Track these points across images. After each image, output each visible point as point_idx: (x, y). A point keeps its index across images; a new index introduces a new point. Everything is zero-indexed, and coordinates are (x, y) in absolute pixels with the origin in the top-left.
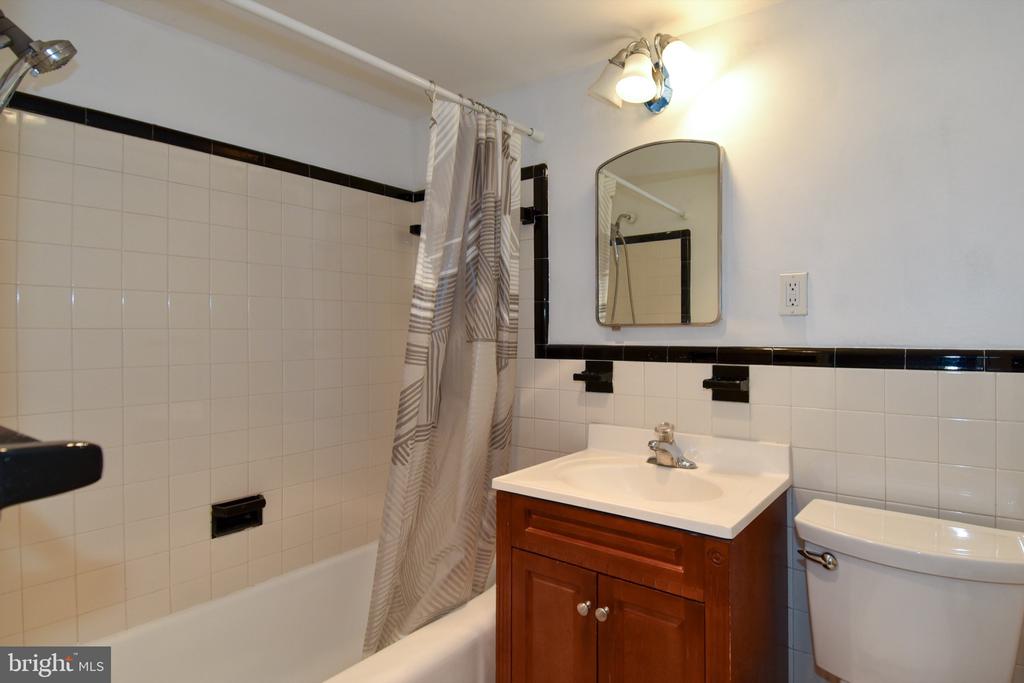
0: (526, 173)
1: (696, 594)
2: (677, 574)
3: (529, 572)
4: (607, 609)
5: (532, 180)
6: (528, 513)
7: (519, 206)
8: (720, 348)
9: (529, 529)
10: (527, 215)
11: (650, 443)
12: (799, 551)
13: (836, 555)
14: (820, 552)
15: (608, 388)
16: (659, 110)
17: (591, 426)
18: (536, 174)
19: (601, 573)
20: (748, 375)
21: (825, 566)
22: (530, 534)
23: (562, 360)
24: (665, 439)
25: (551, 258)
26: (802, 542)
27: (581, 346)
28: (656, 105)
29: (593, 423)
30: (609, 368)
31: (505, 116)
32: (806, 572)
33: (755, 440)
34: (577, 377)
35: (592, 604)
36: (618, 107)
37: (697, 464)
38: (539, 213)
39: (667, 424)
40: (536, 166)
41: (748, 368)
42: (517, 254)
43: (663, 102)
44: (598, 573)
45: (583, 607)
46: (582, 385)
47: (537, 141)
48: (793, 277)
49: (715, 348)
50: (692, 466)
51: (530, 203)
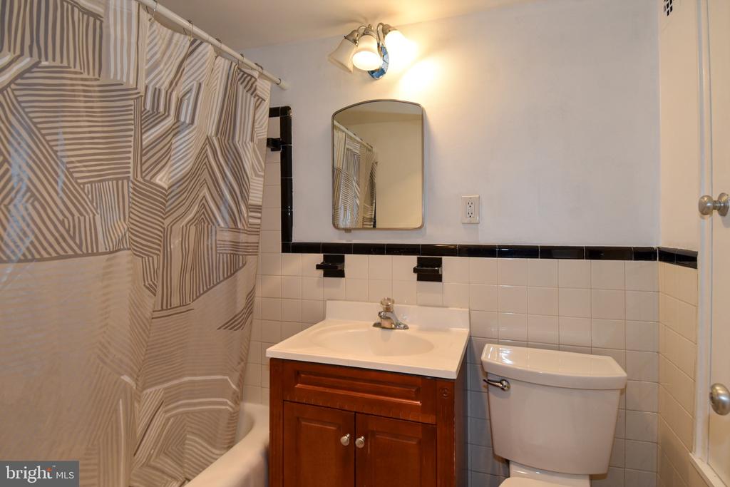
0: (273, 112)
1: (430, 419)
2: (417, 406)
3: (298, 418)
4: (363, 437)
5: (279, 118)
6: (298, 373)
7: (265, 137)
8: (423, 245)
9: (299, 385)
10: (273, 144)
11: (380, 313)
12: (484, 380)
13: (509, 380)
14: (498, 379)
15: (341, 274)
16: (378, 77)
17: (328, 302)
18: (282, 114)
19: (359, 413)
20: (441, 263)
21: (503, 389)
22: (298, 388)
23: (303, 254)
24: (388, 309)
25: (294, 177)
26: (486, 374)
27: (320, 244)
28: (378, 73)
29: (329, 300)
30: (342, 260)
31: (262, 68)
32: (488, 393)
33: (447, 307)
34: (318, 267)
35: (351, 435)
36: (350, 71)
37: (409, 326)
38: (285, 143)
39: (389, 299)
40: (282, 108)
41: (441, 259)
42: (263, 174)
43: (381, 72)
44: (356, 412)
45: (345, 439)
46: (321, 272)
47: (282, 89)
48: (470, 198)
49: (419, 245)
50: (406, 328)
51: (277, 134)
